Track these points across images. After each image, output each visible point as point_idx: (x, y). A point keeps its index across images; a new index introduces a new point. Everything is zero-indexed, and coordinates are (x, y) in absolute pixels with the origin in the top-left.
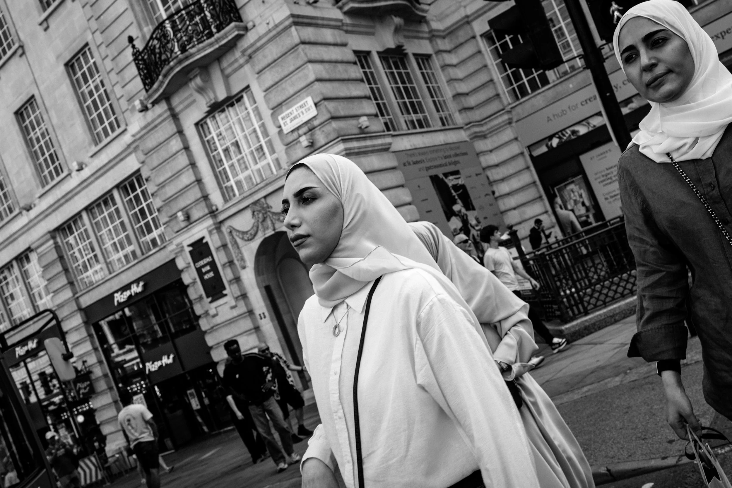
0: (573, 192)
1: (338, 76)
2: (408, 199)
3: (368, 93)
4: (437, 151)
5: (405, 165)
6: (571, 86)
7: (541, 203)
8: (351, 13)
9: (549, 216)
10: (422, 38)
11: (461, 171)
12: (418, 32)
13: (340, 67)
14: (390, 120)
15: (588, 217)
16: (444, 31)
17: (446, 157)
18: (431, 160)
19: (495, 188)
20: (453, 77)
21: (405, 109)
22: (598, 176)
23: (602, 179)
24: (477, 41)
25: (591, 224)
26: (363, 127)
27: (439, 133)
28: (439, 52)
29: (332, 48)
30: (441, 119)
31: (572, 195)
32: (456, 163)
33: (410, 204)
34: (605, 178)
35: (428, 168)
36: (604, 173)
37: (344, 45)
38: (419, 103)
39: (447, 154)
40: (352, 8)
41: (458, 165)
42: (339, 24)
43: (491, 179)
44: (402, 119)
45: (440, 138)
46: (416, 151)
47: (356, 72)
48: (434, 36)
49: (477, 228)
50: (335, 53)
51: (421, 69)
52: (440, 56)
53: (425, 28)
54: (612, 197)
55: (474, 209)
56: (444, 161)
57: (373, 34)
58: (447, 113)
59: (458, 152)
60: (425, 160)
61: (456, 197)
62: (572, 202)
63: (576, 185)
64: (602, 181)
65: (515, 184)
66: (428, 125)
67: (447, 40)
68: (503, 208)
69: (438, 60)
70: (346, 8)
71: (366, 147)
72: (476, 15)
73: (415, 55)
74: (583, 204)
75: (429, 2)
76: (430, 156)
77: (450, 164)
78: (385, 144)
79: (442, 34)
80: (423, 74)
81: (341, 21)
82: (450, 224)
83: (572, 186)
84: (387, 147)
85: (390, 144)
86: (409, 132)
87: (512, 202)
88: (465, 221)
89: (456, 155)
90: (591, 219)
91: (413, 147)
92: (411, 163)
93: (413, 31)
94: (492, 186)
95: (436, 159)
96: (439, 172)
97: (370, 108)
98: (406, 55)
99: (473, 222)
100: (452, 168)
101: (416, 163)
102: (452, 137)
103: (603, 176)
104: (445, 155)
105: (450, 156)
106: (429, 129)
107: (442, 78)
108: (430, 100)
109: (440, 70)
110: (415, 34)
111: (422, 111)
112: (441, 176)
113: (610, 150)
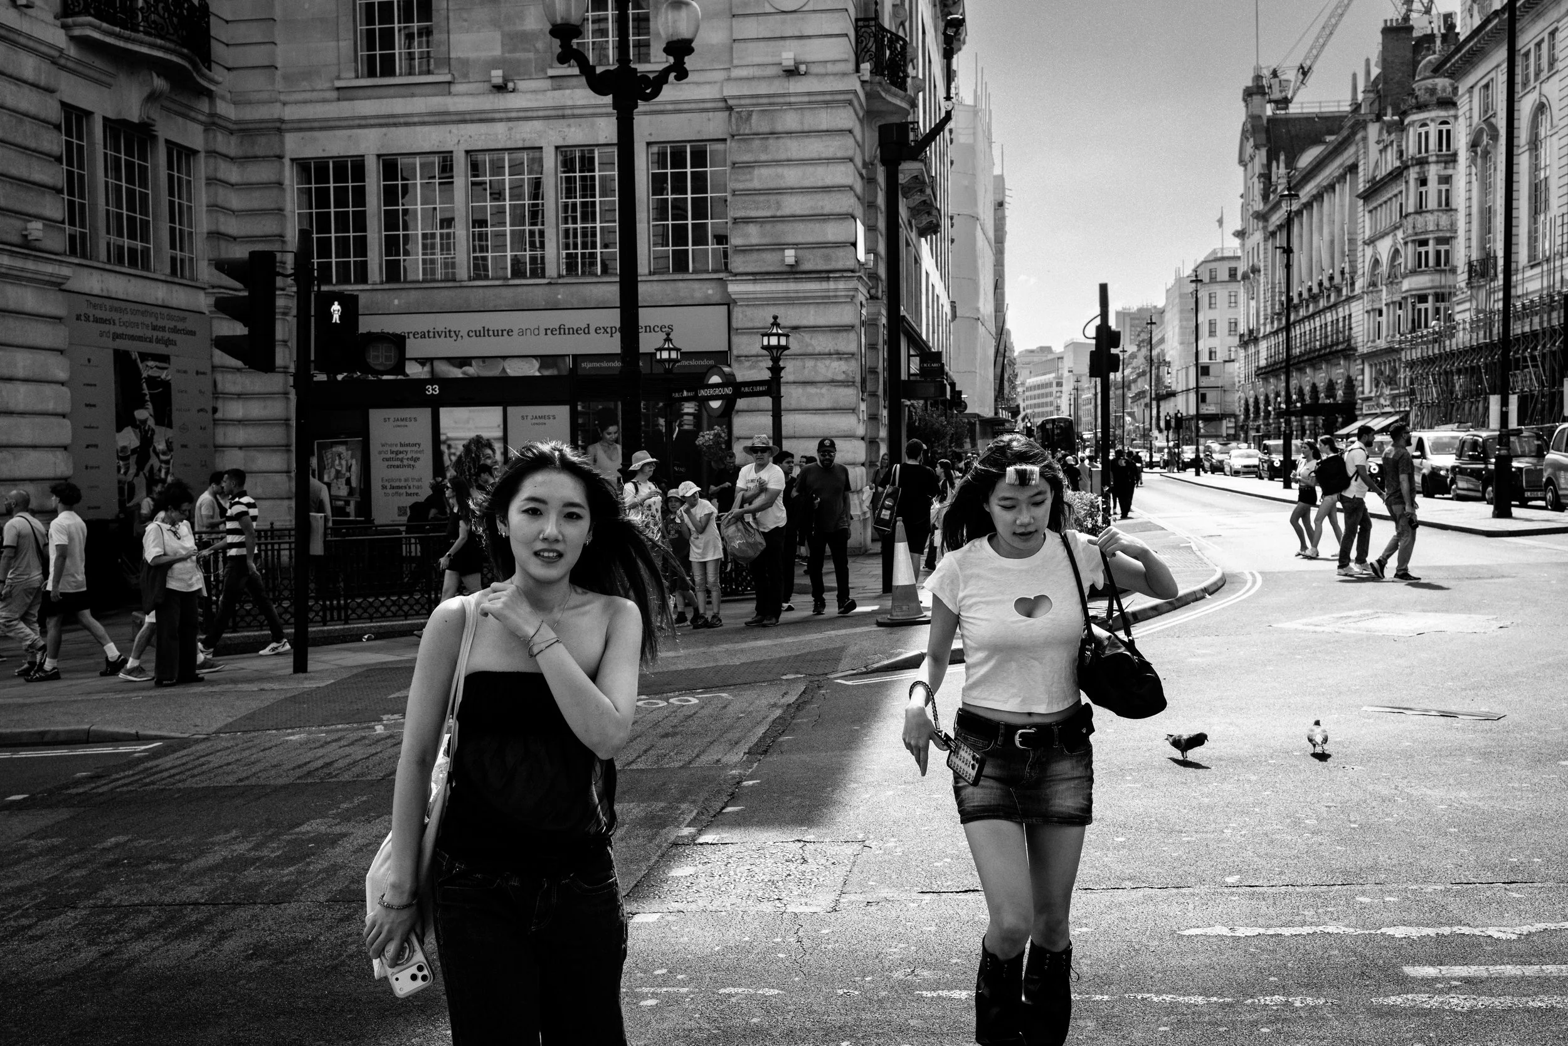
0: (340, 458)
1: (19, 140)
2: (62, 375)
3: (61, 181)
4: (144, 313)
5: (78, 318)
6: (396, 302)
7: (285, 456)
8: (83, 43)
9: (290, 478)
10: (194, 120)
11: (172, 359)
12: (191, 108)
13: (28, 126)
14: (83, 235)
15: (347, 503)
16: (236, 123)
17: (155, 328)
18: (125, 324)
19: (220, 404)
20: (220, 202)
21: (115, 224)
22: (385, 449)
23: (389, 456)
24: (283, 164)
25: (348, 515)
26: (30, 238)
27: (160, 284)
28: (212, 153)
29: (26, 89)
30: (173, 260)
31: (337, 462)
32: (168, 342)
33: (63, 384)
34: (393, 456)
35: (116, 336)
36: (394, 449)
37: (50, 91)
38: (145, 224)
39: (161, 323)
40: (88, 36)
41: (170, 347)
42: (55, 53)
43: (220, 387)
44: (103, 241)
45: (159, 293)
46: (108, 303)
47: (53, 142)
48: (214, 124)
49: (162, 457)
50: (27, 101)
51: (170, 166)
52: (212, 161)
53: (204, 106)
54: (392, 488)
55: (170, 425)
56: (149, 333)
57: (109, 86)
58: (187, 254)
59: (180, 326)
60: (117, 322)
61: (147, 398)
62: (333, 472)
63: (347, 450)
64: (387, 460)
65: (256, 410)
66: (146, 266)
67: (234, 140)
68: (220, 440)
69: (207, 166)
70: (77, 32)
71: (22, 270)
72: (296, 125)
73: (167, 141)
74: (348, 482)
75: (230, 65)
76: (126, 318)
77: (158, 341)
78: (58, 276)
79: (231, 126)
80: (171, 178)
81: (61, 51)
82: (118, 436)
83: (341, 449)
84: (59, 280)
85: (67, 278)
86: (108, 267)
87: (240, 435)
88: (147, 440)
89: (175, 330)
90: (351, 509)
91: (105, 294)
92: (91, 318)
93: (181, 104)
94: (217, 398)
95: (136, 325)
96: (134, 348)
97: (54, 208)
98: (154, 138)
99: (161, 446)
100: (161, 349)
101: (97, 320)
102: (180, 297)
103: (392, 452)
104: (155, 323)
105: (163, 329)
106: (145, 273)
107: (202, 197)
108: (165, 226)
109: (203, 182)
110: (183, 110)
111: (145, 238)
112: (135, 355)
113: (415, 419)
